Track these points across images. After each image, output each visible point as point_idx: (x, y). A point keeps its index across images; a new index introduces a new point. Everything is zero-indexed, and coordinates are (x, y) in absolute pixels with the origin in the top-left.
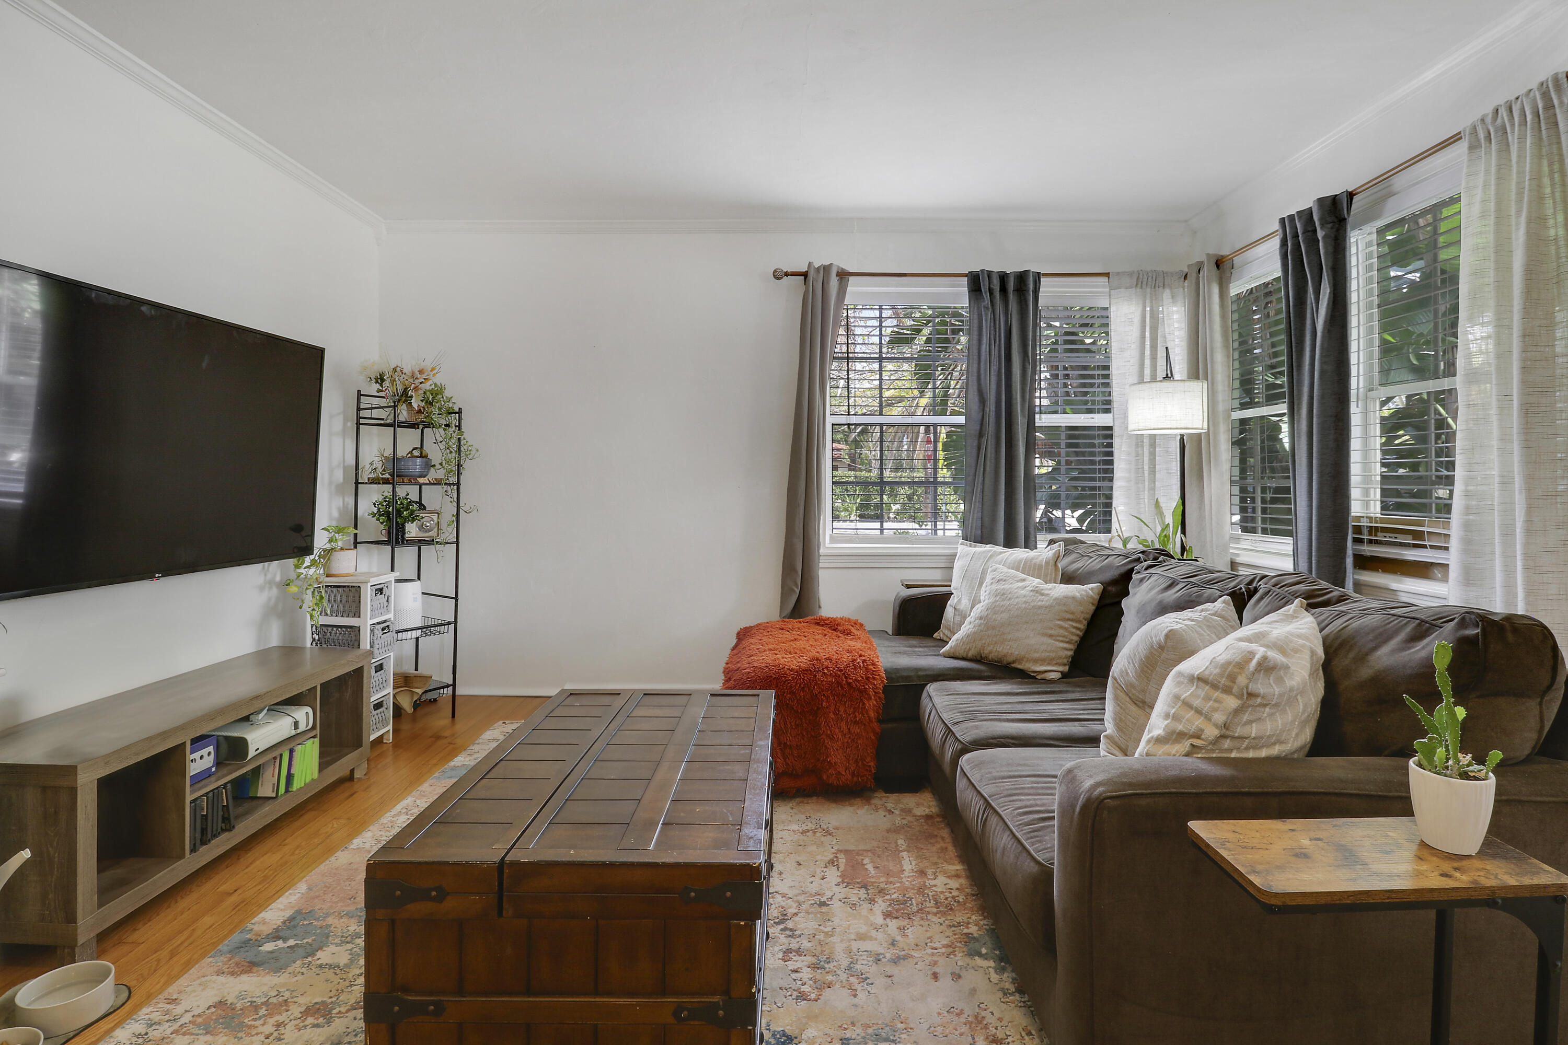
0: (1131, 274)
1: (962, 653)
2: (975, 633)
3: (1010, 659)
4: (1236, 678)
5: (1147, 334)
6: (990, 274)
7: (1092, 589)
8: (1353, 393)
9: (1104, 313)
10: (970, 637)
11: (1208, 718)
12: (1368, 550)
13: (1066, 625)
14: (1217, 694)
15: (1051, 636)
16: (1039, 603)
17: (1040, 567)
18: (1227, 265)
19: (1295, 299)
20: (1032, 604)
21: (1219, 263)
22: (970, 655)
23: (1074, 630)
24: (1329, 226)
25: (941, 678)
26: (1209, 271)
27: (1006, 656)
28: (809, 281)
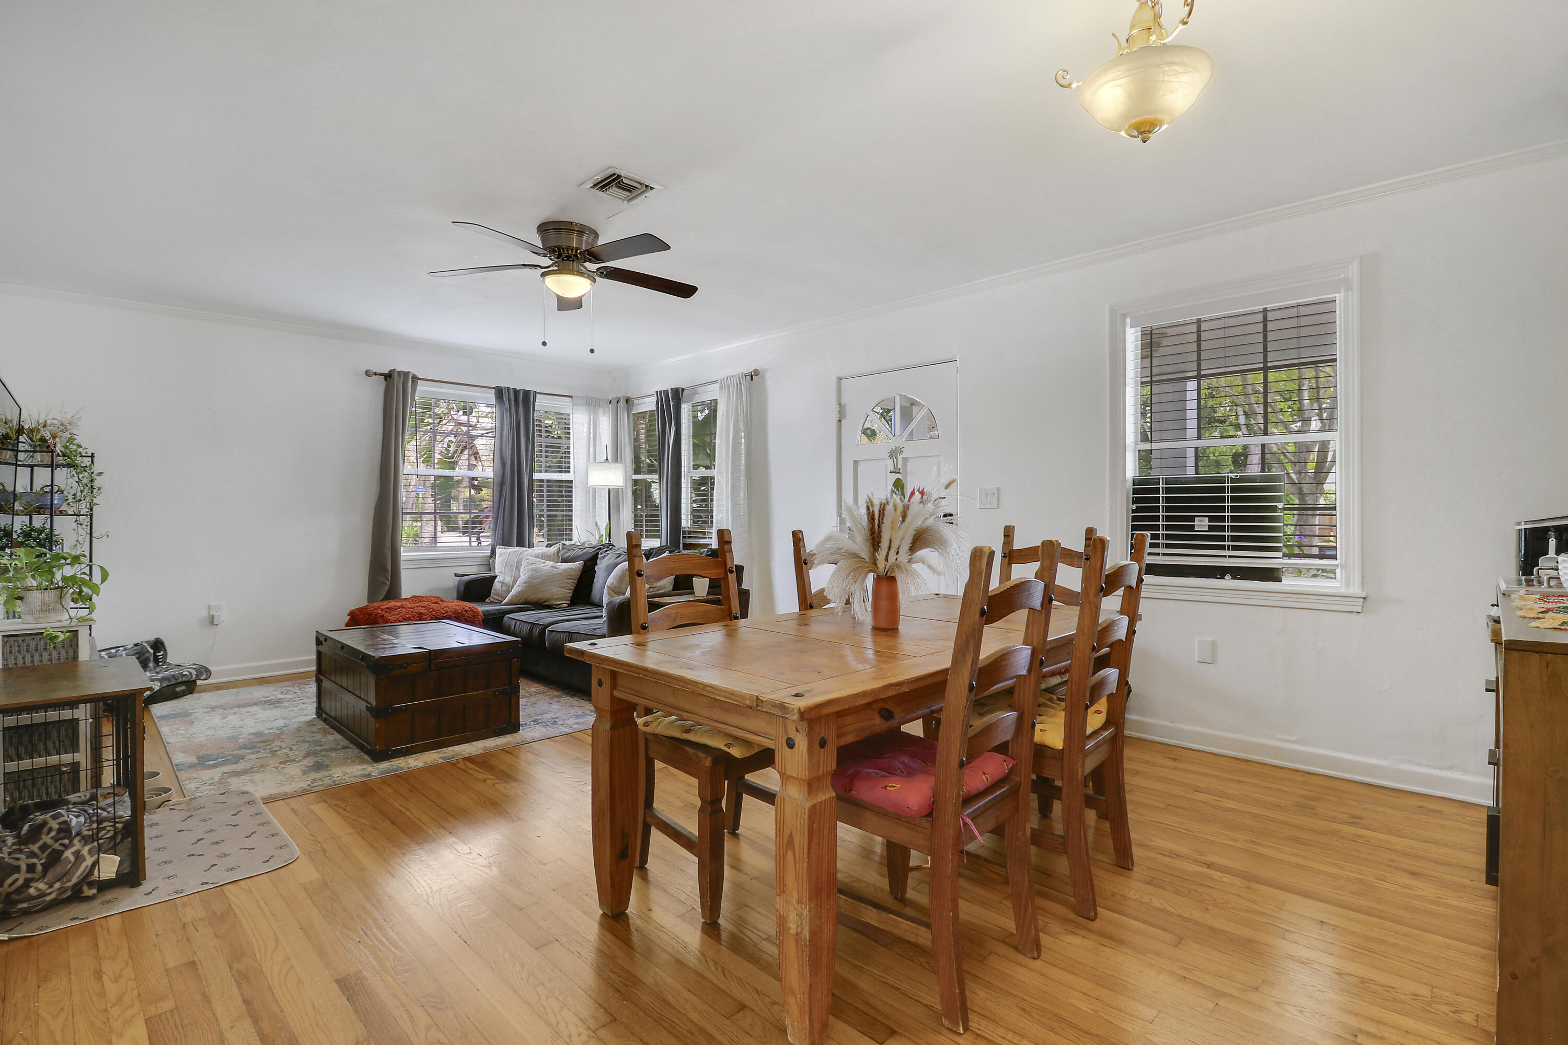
0: (584, 398)
1: (516, 602)
2: (523, 590)
3: (543, 601)
5: (592, 431)
6: (508, 389)
7: (579, 564)
8: (683, 473)
9: (567, 417)
10: (520, 593)
12: (688, 541)
13: (569, 581)
15: (562, 587)
17: (550, 556)
18: (631, 403)
21: (628, 401)
22: (520, 602)
23: (572, 584)
24: (675, 398)
26: (622, 404)
27: (540, 599)
28: (394, 381)
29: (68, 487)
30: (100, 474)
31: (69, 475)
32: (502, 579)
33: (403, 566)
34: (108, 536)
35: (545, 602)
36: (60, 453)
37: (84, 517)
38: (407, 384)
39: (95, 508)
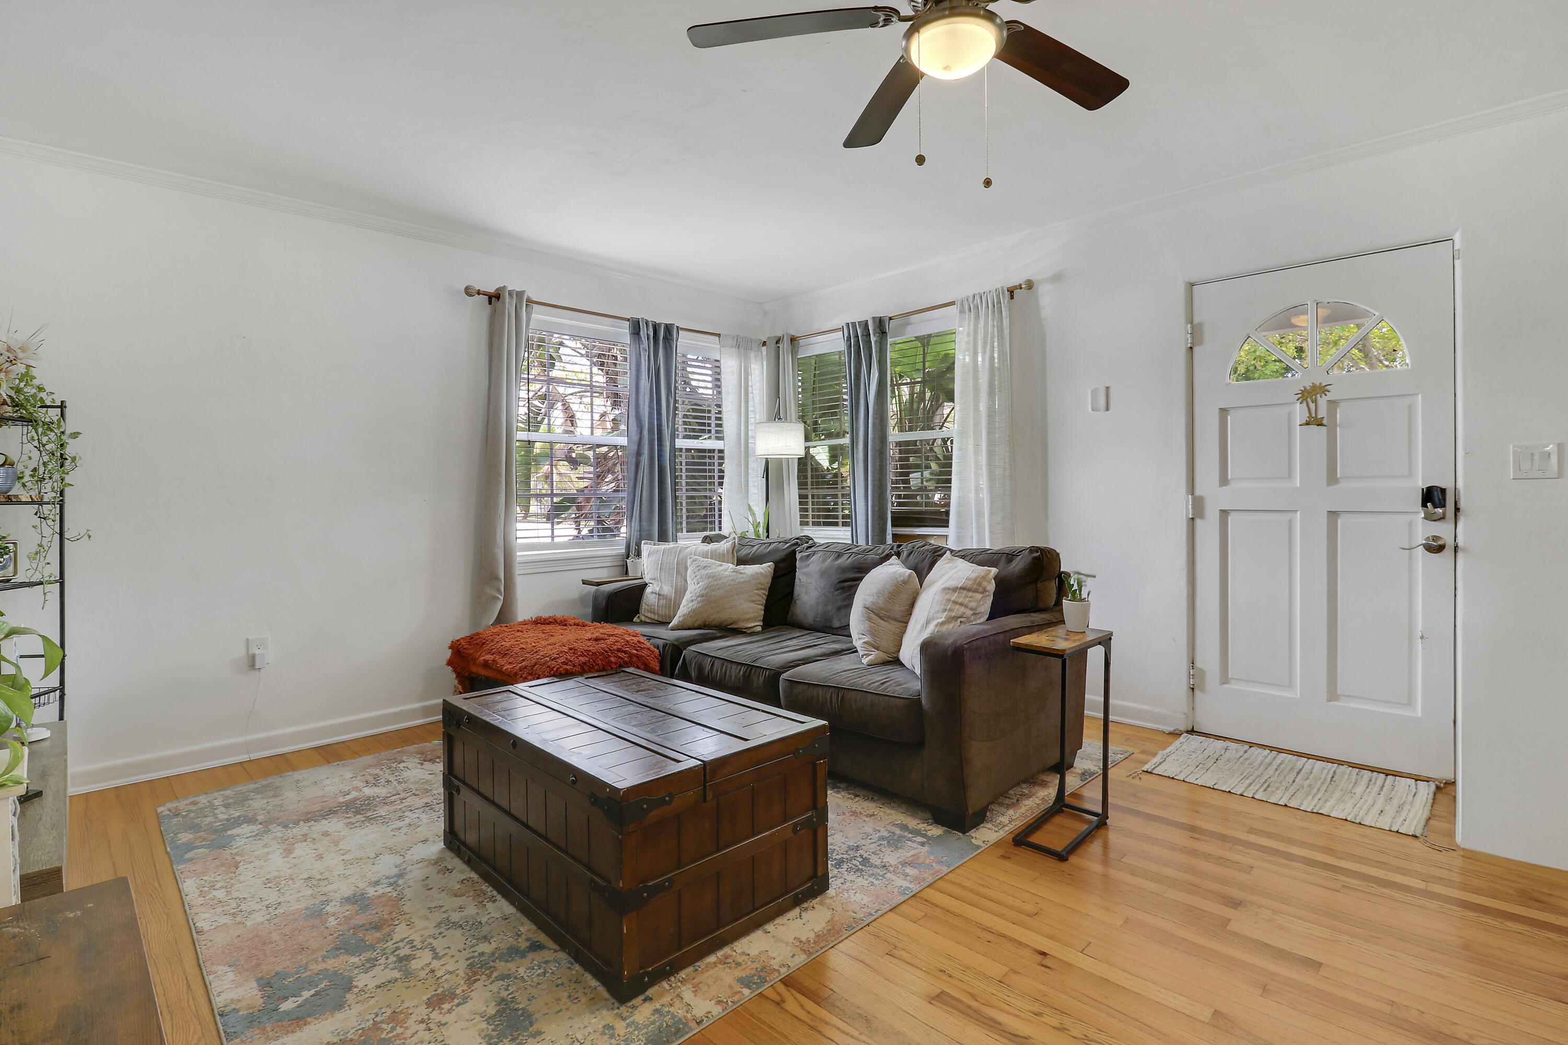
0: (732, 337)
1: (689, 624)
2: (700, 608)
3: (730, 622)
4: (981, 584)
5: (742, 382)
6: (646, 321)
7: (769, 566)
10: (694, 612)
11: (966, 606)
14: (970, 594)
15: (753, 601)
16: (741, 580)
17: (723, 555)
18: (798, 341)
19: (855, 375)
20: (737, 581)
21: (793, 340)
22: (696, 625)
23: (761, 596)
24: (878, 335)
25: (693, 643)
26: (785, 345)
27: (726, 620)
28: (504, 303)
29: (25, 458)
30: (75, 435)
31: (25, 437)
32: (658, 589)
33: (518, 570)
34: (90, 537)
35: (732, 624)
36: (9, 401)
37: (50, 507)
38: (521, 308)
39: (67, 491)
